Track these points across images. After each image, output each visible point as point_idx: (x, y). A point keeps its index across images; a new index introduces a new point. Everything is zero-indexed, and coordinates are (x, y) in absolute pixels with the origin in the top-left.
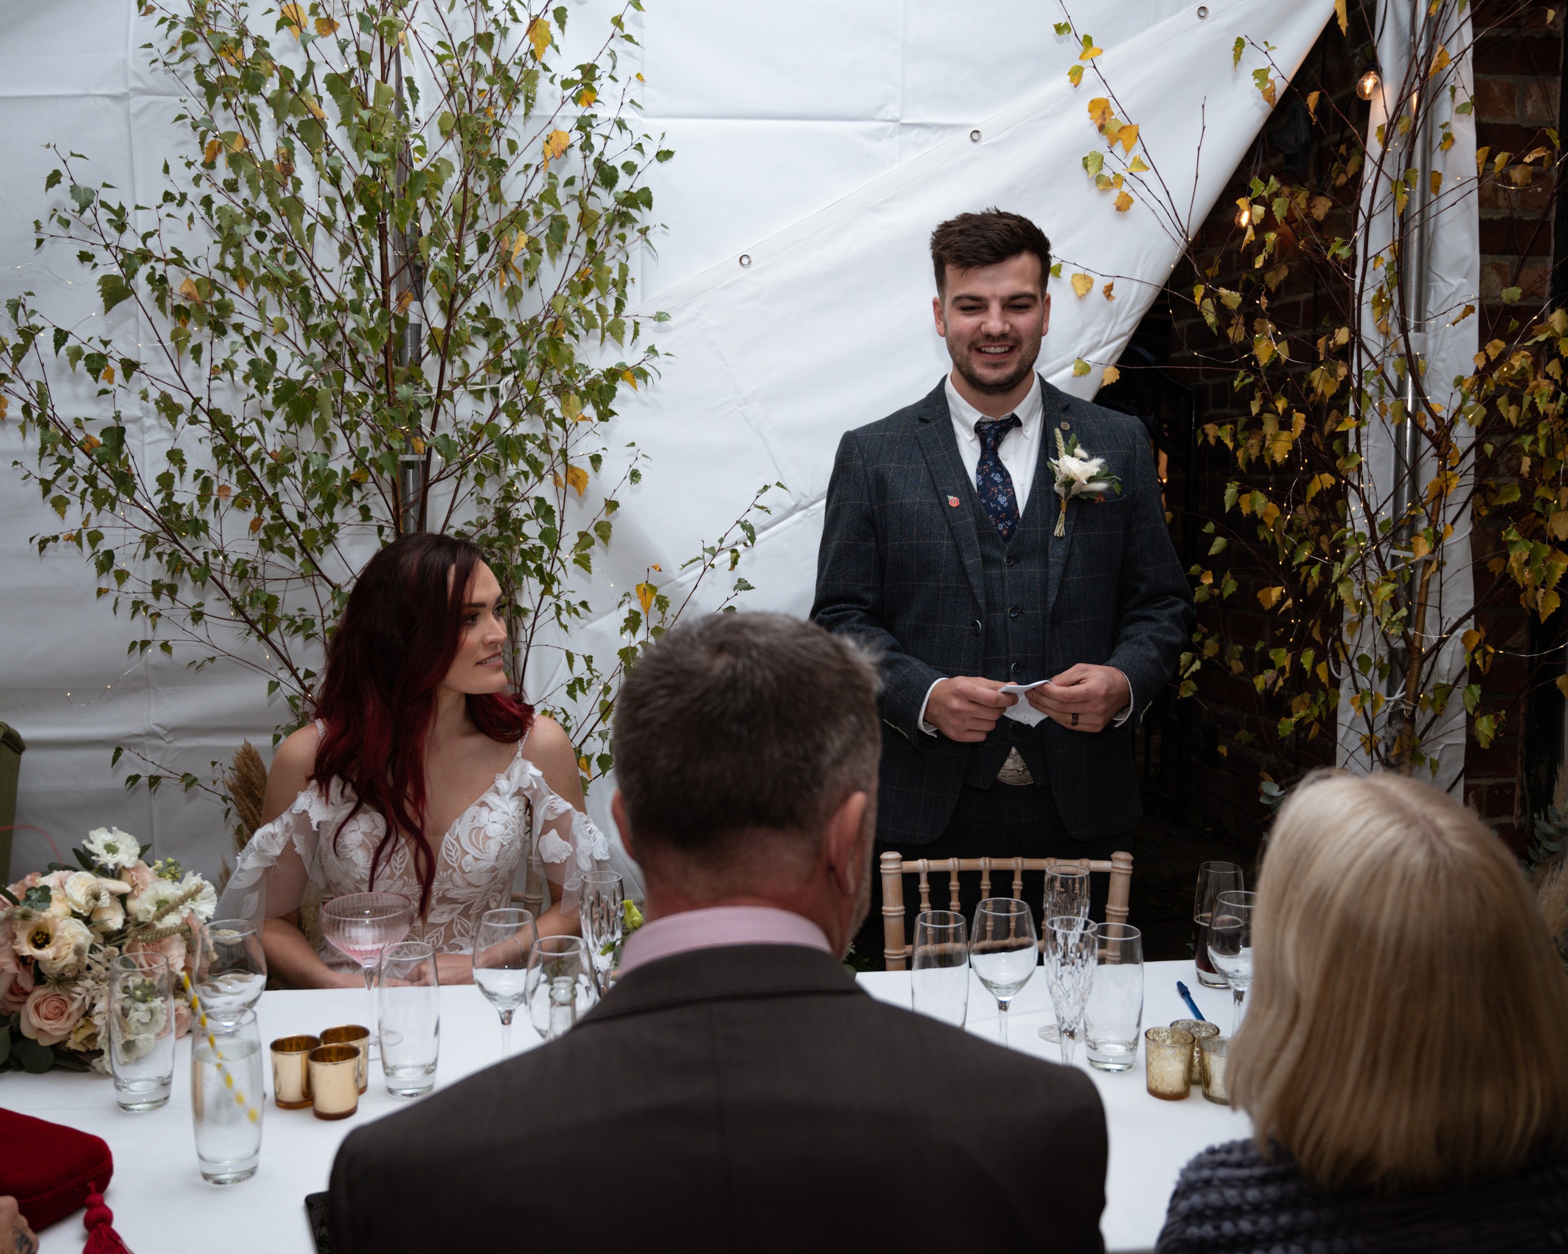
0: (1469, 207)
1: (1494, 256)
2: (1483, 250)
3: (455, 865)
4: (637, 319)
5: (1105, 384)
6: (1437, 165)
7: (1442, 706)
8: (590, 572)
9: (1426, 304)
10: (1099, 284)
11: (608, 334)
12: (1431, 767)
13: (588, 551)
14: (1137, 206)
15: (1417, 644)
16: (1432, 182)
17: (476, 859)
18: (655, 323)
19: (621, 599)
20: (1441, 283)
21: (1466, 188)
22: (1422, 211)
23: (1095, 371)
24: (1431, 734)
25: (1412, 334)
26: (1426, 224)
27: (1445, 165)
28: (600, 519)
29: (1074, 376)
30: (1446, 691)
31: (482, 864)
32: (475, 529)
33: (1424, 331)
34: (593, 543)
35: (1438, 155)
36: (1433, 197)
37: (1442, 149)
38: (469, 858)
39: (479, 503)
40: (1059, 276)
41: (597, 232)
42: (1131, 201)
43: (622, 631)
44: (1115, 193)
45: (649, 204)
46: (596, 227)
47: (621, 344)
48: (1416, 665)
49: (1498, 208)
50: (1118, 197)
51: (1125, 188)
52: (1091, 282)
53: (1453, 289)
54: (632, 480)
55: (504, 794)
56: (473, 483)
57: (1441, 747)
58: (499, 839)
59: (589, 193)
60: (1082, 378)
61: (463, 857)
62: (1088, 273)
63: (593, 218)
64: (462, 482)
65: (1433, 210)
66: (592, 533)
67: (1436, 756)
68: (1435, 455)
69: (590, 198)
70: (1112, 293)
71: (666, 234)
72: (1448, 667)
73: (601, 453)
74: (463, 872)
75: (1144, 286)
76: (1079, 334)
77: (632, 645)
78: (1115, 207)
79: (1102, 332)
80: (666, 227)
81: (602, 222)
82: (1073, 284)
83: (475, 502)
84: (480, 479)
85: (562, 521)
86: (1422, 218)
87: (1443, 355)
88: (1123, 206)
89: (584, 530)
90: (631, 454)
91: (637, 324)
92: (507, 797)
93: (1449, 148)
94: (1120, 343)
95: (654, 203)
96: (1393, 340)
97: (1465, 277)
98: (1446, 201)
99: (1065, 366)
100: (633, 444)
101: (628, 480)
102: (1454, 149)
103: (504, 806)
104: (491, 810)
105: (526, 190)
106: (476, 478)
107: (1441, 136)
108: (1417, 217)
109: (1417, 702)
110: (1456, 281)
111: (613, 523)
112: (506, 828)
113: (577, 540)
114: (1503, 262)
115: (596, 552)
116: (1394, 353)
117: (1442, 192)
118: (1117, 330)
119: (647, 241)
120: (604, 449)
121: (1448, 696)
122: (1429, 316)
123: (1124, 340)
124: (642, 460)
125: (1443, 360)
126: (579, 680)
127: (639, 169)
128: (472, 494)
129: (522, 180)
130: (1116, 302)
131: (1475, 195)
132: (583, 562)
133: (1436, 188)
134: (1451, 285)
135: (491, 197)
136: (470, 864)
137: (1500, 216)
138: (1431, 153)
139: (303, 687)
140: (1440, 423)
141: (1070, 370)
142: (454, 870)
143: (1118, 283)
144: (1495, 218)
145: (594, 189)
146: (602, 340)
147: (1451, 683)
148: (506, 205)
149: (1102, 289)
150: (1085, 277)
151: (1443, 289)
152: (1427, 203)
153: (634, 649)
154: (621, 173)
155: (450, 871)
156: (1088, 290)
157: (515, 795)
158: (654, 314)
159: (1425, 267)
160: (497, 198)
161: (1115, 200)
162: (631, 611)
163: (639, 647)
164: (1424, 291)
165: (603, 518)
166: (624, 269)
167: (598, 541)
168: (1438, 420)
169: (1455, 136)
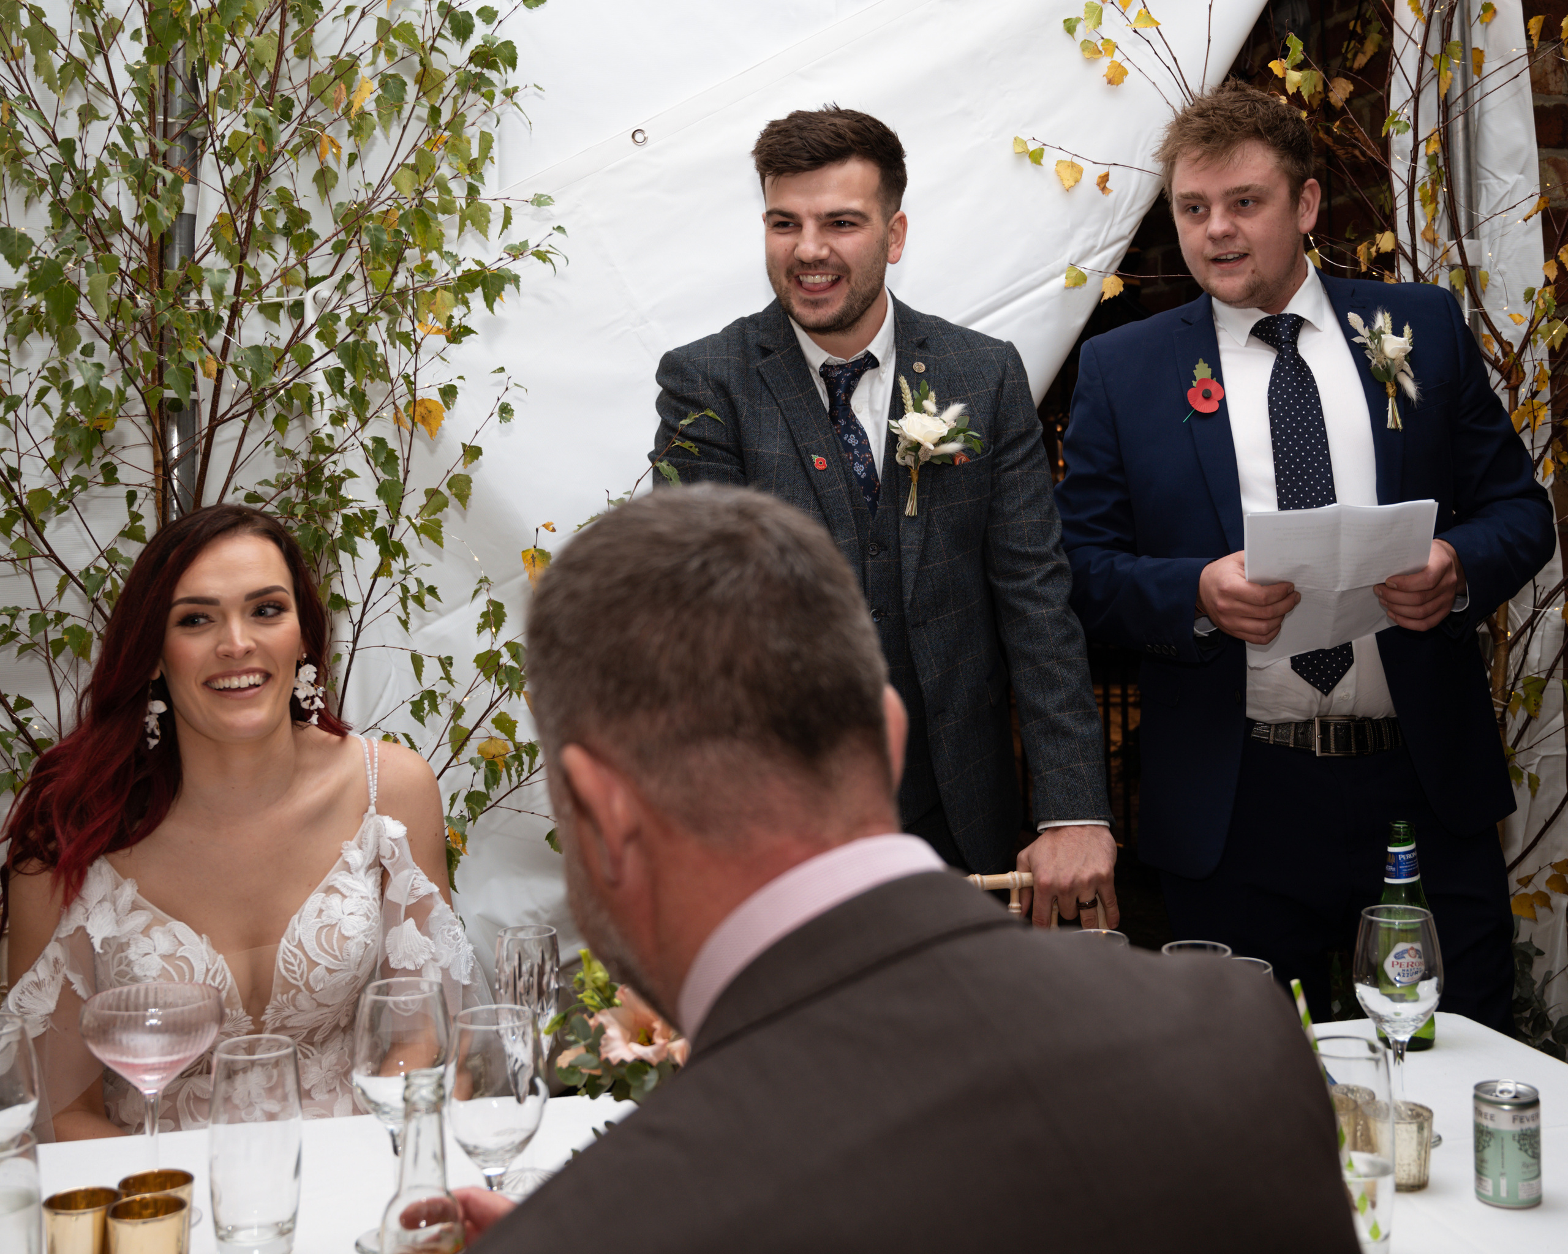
0: (1520, 90)
1: (1550, 150)
2: (1540, 144)
3: (301, 984)
4: (509, 204)
5: (1106, 297)
6: (1477, 42)
7: (1538, 705)
8: (441, 546)
9: (1478, 205)
10: (1091, 174)
11: (468, 222)
12: (1530, 786)
13: (439, 516)
14: (1133, 78)
15: (1501, 627)
16: (1474, 61)
17: (330, 971)
18: (531, 208)
19: (476, 587)
20: (1493, 181)
21: (1515, 68)
22: (1465, 94)
23: (1092, 281)
24: (1524, 744)
25: (1466, 242)
26: (1470, 111)
27: (1486, 41)
28: (456, 471)
29: (1066, 288)
30: (1539, 686)
31: (339, 976)
32: (272, 491)
33: (1478, 239)
34: (446, 505)
35: (1477, 29)
36: (1476, 79)
37: (1482, 22)
38: (319, 971)
39: (278, 456)
40: (1040, 164)
41: (441, 97)
42: (1125, 72)
43: (481, 629)
44: (1105, 62)
45: (512, 62)
46: (441, 91)
47: (486, 236)
48: (1503, 653)
49: (1549, 93)
50: (1109, 68)
51: (1118, 57)
52: (1081, 171)
53: (1509, 187)
54: (501, 417)
55: (357, 871)
56: (270, 427)
57: (1537, 760)
58: (361, 938)
59: (433, 48)
60: (1077, 290)
61: (310, 970)
62: (1076, 160)
63: (438, 80)
64: (251, 426)
65: (1477, 94)
66: (444, 489)
67: (1533, 770)
68: (1506, 388)
69: (433, 53)
70: (1108, 185)
71: (540, 97)
72: (1538, 656)
73: (456, 382)
74: (312, 991)
75: (1146, 176)
76: (1068, 236)
77: (495, 648)
78: (1105, 80)
79: (1097, 234)
80: (540, 89)
81: (450, 84)
82: (1058, 172)
83: (273, 454)
84: (280, 423)
85: (407, 472)
86: (1466, 103)
87: (1502, 267)
88: (1116, 77)
89: (434, 486)
90: (499, 383)
91: (507, 210)
92: (362, 872)
93: (1491, 21)
94: (1121, 247)
95: (519, 62)
96: (1442, 249)
97: (1521, 173)
98: (1490, 84)
99: (1054, 276)
100: (502, 370)
101: (496, 417)
102: (1497, 22)
103: (360, 886)
104: (344, 896)
105: (346, 40)
106: (275, 421)
107: (1480, 7)
108: (1460, 101)
109: (1508, 701)
110: (1511, 178)
111: (473, 477)
112: (368, 918)
113: (424, 501)
114: (1560, 158)
115: (451, 516)
116: (1445, 264)
117: (1485, 72)
118: (1114, 233)
119: (516, 104)
120: (461, 378)
121: (1542, 693)
122: (1481, 220)
123: (1123, 244)
124: (514, 390)
125: (1502, 274)
126: (431, 695)
127: (499, 18)
128: (267, 444)
129: (343, 28)
130: (1112, 196)
131: (1526, 76)
132: (432, 531)
133: (1479, 68)
134: (1505, 182)
135: (296, 50)
136: (323, 980)
137: (1553, 103)
138: (1470, 26)
139: (16, 722)
140: (1508, 349)
141: (1061, 281)
142: (299, 990)
143: (1114, 172)
144: (1547, 105)
145: (440, 43)
146: (461, 230)
147: (1543, 676)
148: (316, 60)
149: (1095, 180)
150: (1073, 165)
151: (1497, 187)
152: (1470, 85)
153: (498, 654)
154: (477, 21)
155: (293, 992)
156: (1077, 181)
157: (370, 867)
158: (531, 197)
159: (1473, 161)
160: (305, 52)
161: (1105, 71)
162: (491, 602)
163: (504, 650)
164: (1474, 189)
165: (459, 469)
166: (486, 141)
167: (453, 501)
168: (1506, 346)
169: (1496, 6)
